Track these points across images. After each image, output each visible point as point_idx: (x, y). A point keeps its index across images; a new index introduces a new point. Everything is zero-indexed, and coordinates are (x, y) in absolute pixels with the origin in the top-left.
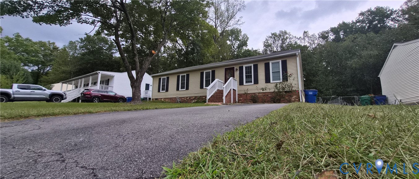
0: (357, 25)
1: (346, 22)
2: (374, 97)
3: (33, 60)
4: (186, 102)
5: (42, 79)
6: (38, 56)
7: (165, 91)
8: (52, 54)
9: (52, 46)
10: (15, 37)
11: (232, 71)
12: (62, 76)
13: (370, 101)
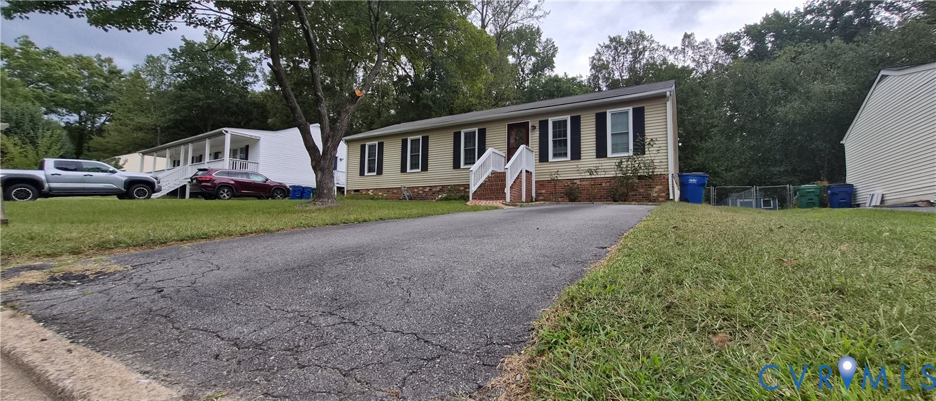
0: (805, 19)
1: (781, 12)
2: (829, 188)
3: (66, 99)
4: (423, 199)
5: (91, 143)
6: (78, 90)
7: (375, 174)
8: (108, 87)
9: (106, 67)
10: (20, 47)
11: (523, 131)
12: (137, 138)
13: (818, 196)
